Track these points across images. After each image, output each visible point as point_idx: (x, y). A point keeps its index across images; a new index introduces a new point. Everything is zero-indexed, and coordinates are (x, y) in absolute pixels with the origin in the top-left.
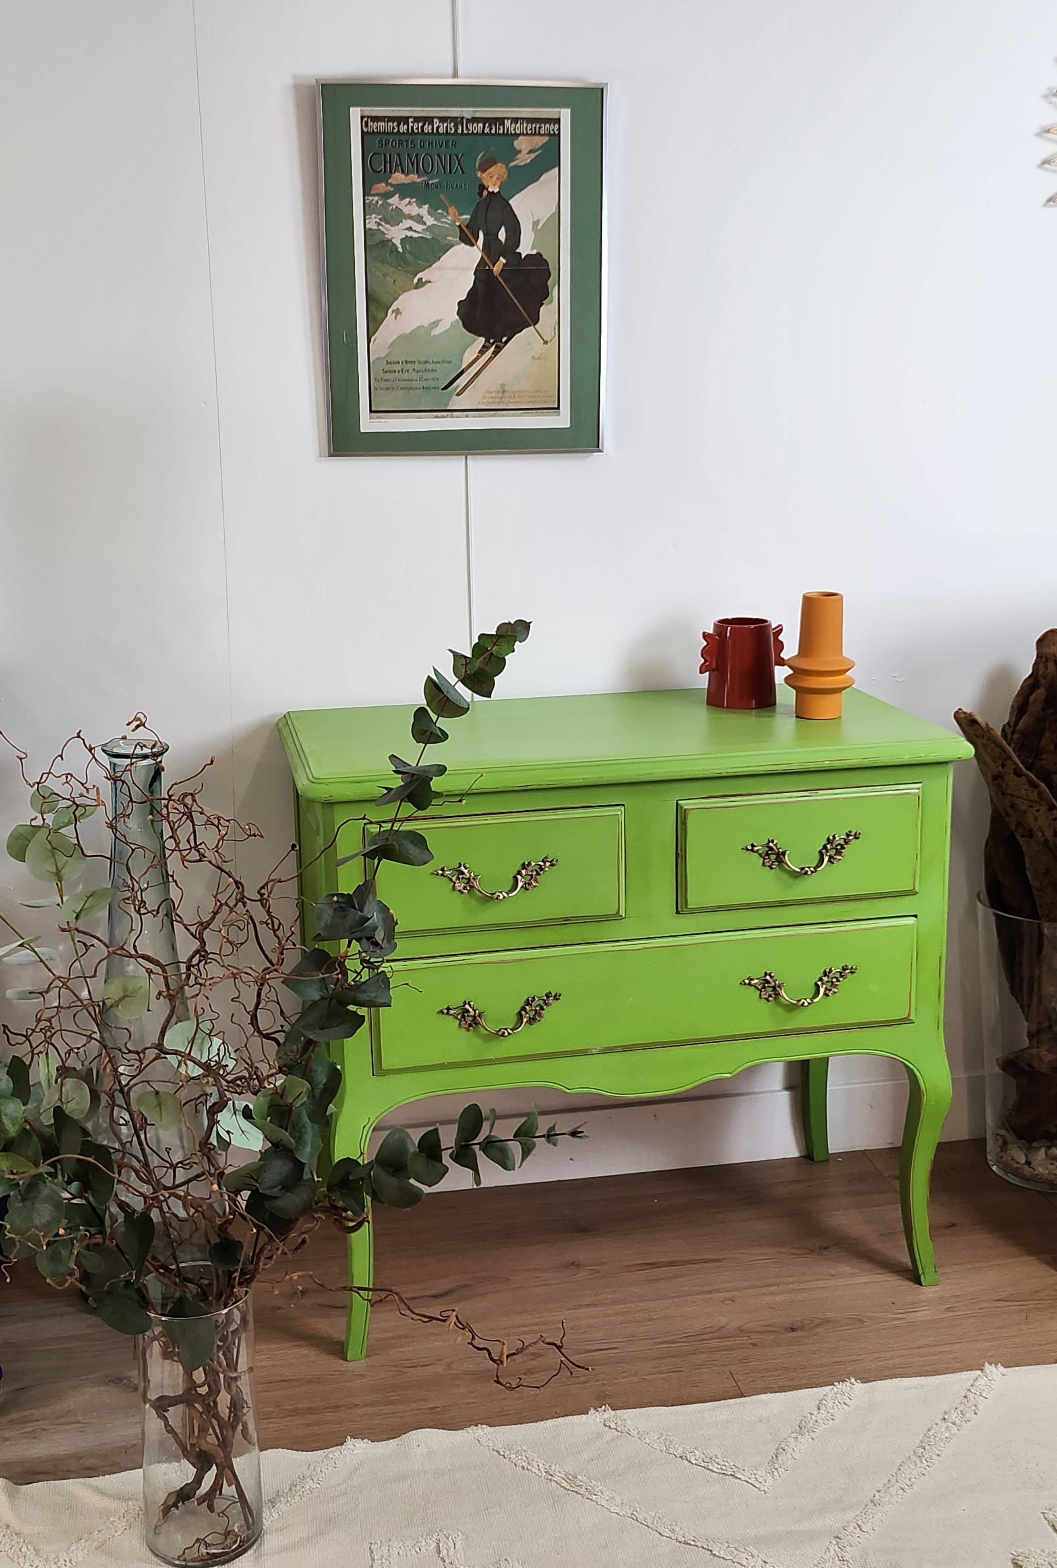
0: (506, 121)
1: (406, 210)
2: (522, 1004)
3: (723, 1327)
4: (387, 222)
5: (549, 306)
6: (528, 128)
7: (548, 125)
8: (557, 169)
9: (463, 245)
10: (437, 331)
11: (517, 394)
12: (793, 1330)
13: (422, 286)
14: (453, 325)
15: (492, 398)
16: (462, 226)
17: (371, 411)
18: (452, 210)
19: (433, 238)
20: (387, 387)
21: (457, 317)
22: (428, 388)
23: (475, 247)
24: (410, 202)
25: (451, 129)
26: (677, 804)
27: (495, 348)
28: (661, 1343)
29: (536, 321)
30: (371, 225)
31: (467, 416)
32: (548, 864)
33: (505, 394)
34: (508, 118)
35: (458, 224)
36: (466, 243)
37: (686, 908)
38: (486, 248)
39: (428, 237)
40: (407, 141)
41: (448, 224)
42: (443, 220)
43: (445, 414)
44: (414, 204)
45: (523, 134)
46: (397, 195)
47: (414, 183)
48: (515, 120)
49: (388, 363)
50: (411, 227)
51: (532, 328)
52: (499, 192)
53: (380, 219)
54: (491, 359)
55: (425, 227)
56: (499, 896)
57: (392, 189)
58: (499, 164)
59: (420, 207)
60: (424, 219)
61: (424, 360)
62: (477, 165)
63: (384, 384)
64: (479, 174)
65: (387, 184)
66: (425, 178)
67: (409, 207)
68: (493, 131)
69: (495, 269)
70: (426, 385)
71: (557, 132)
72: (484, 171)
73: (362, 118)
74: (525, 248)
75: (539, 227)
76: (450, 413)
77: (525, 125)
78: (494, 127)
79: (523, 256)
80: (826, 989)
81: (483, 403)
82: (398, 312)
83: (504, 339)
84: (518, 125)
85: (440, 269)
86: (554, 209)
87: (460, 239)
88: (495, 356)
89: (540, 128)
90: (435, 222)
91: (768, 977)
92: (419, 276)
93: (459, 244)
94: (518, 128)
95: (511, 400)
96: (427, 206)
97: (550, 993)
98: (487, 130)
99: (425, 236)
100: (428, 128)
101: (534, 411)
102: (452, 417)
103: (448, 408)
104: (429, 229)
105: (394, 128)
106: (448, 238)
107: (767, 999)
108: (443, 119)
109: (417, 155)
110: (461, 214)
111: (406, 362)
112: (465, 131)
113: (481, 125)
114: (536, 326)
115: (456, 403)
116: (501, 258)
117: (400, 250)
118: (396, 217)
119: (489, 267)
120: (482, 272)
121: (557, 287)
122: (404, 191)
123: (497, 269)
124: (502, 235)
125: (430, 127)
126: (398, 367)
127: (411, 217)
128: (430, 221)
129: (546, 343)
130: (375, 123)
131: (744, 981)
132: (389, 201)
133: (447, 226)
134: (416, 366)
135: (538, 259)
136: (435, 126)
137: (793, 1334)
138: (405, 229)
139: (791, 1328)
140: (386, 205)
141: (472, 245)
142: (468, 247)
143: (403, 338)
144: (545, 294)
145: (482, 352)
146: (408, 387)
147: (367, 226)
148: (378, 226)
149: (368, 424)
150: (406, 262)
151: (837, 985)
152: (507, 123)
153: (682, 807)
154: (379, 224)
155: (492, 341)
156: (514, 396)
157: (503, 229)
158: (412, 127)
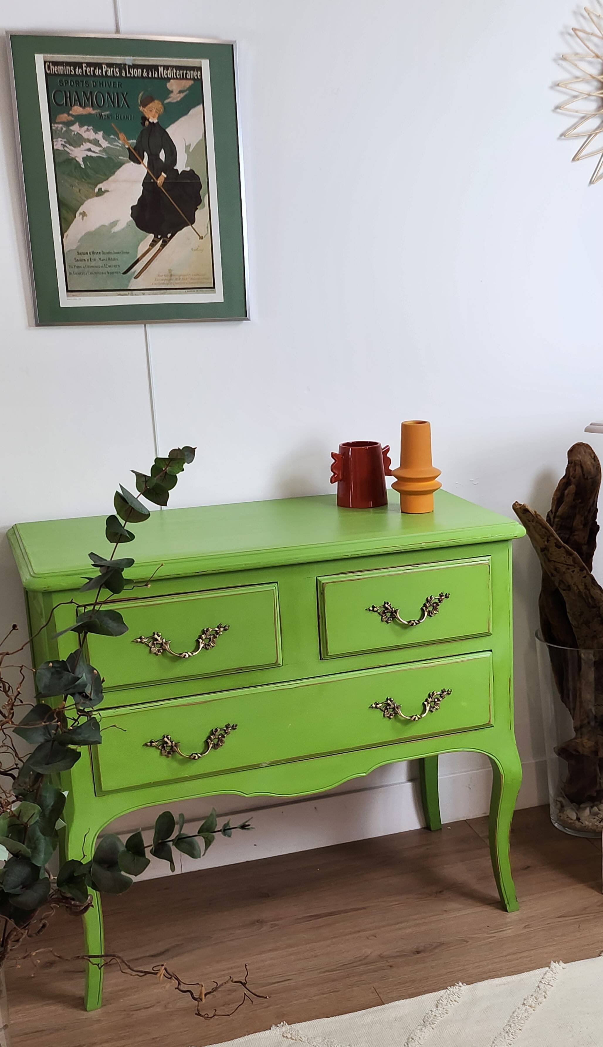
0: (159, 68)
1: (85, 135)
2: (208, 735)
3: (368, 956)
4: (71, 145)
5: (202, 210)
6: (177, 74)
7: (192, 72)
8: (202, 105)
9: (132, 163)
10: (116, 229)
11: (181, 277)
12: (418, 952)
13: (101, 195)
14: (128, 225)
15: (162, 280)
16: (131, 148)
17: (68, 291)
18: (121, 136)
19: (108, 157)
20: (79, 272)
21: (132, 219)
22: (112, 273)
23: (142, 165)
24: (88, 129)
25: (116, 73)
26: (317, 579)
27: (162, 242)
28: (324, 972)
29: (192, 221)
30: (58, 146)
31: (144, 294)
32: (222, 629)
33: (173, 277)
34: (161, 66)
35: (127, 146)
36: (134, 162)
37: (327, 655)
38: (151, 165)
39: (105, 157)
40: (82, 82)
41: (120, 147)
42: (115, 143)
43: (127, 292)
44: (92, 130)
45: (174, 79)
46: (77, 124)
47: (90, 114)
48: (166, 67)
49: (79, 254)
50: (90, 149)
51: (190, 227)
52: (158, 122)
53: (65, 142)
54: (159, 251)
55: (101, 149)
56: (185, 655)
57: (73, 119)
58: (156, 102)
59: (96, 133)
60: (100, 142)
61: (108, 251)
62: (139, 101)
63: (76, 270)
64: (141, 108)
65: (69, 114)
66: (99, 111)
67: (88, 133)
68: (150, 76)
69: (158, 182)
70: (109, 269)
71: (199, 77)
72: (144, 106)
73: (45, 62)
74: (181, 166)
75: (191, 150)
76: (130, 292)
77: (175, 71)
78: (150, 73)
79: (180, 172)
80: (431, 707)
81: (155, 284)
82: (84, 214)
83: (169, 235)
84: (169, 71)
85: (115, 181)
86: (201, 136)
87: (129, 158)
88: (163, 248)
89: (186, 74)
90: (109, 145)
91: (389, 702)
92: (100, 186)
93: (128, 162)
94: (170, 73)
95: (178, 281)
96: (102, 132)
97: (229, 724)
98: (145, 74)
99: (101, 155)
100: (98, 72)
101: (196, 290)
102: (132, 295)
103: (129, 288)
104: (105, 150)
105: (71, 71)
106: (120, 158)
107: (389, 718)
108: (109, 65)
109: (91, 93)
110: (128, 139)
111: (93, 253)
112: (128, 75)
113: (140, 70)
114: (193, 225)
115: (134, 284)
116: (163, 174)
117: (83, 167)
118: (77, 141)
119: (154, 180)
120: (148, 184)
121: (207, 195)
122: (83, 120)
123: (160, 181)
124: (162, 156)
125: (100, 71)
126: (86, 257)
127: (89, 141)
128: (105, 144)
129: (201, 238)
130: (56, 67)
131: (372, 705)
132: (71, 128)
133: (118, 148)
134: (102, 256)
135: (191, 175)
136: (104, 70)
137: (418, 956)
138: (85, 150)
139: (417, 952)
140: (68, 131)
141: (139, 163)
142: (137, 165)
143: (89, 235)
144: (198, 201)
145: (153, 245)
146: (96, 272)
147: (55, 148)
148: (64, 148)
149: (66, 301)
150: (88, 176)
151: (439, 704)
152: (161, 69)
153: (320, 582)
154: (64, 146)
155: (159, 237)
156: (180, 279)
157: (163, 151)
158: (86, 71)
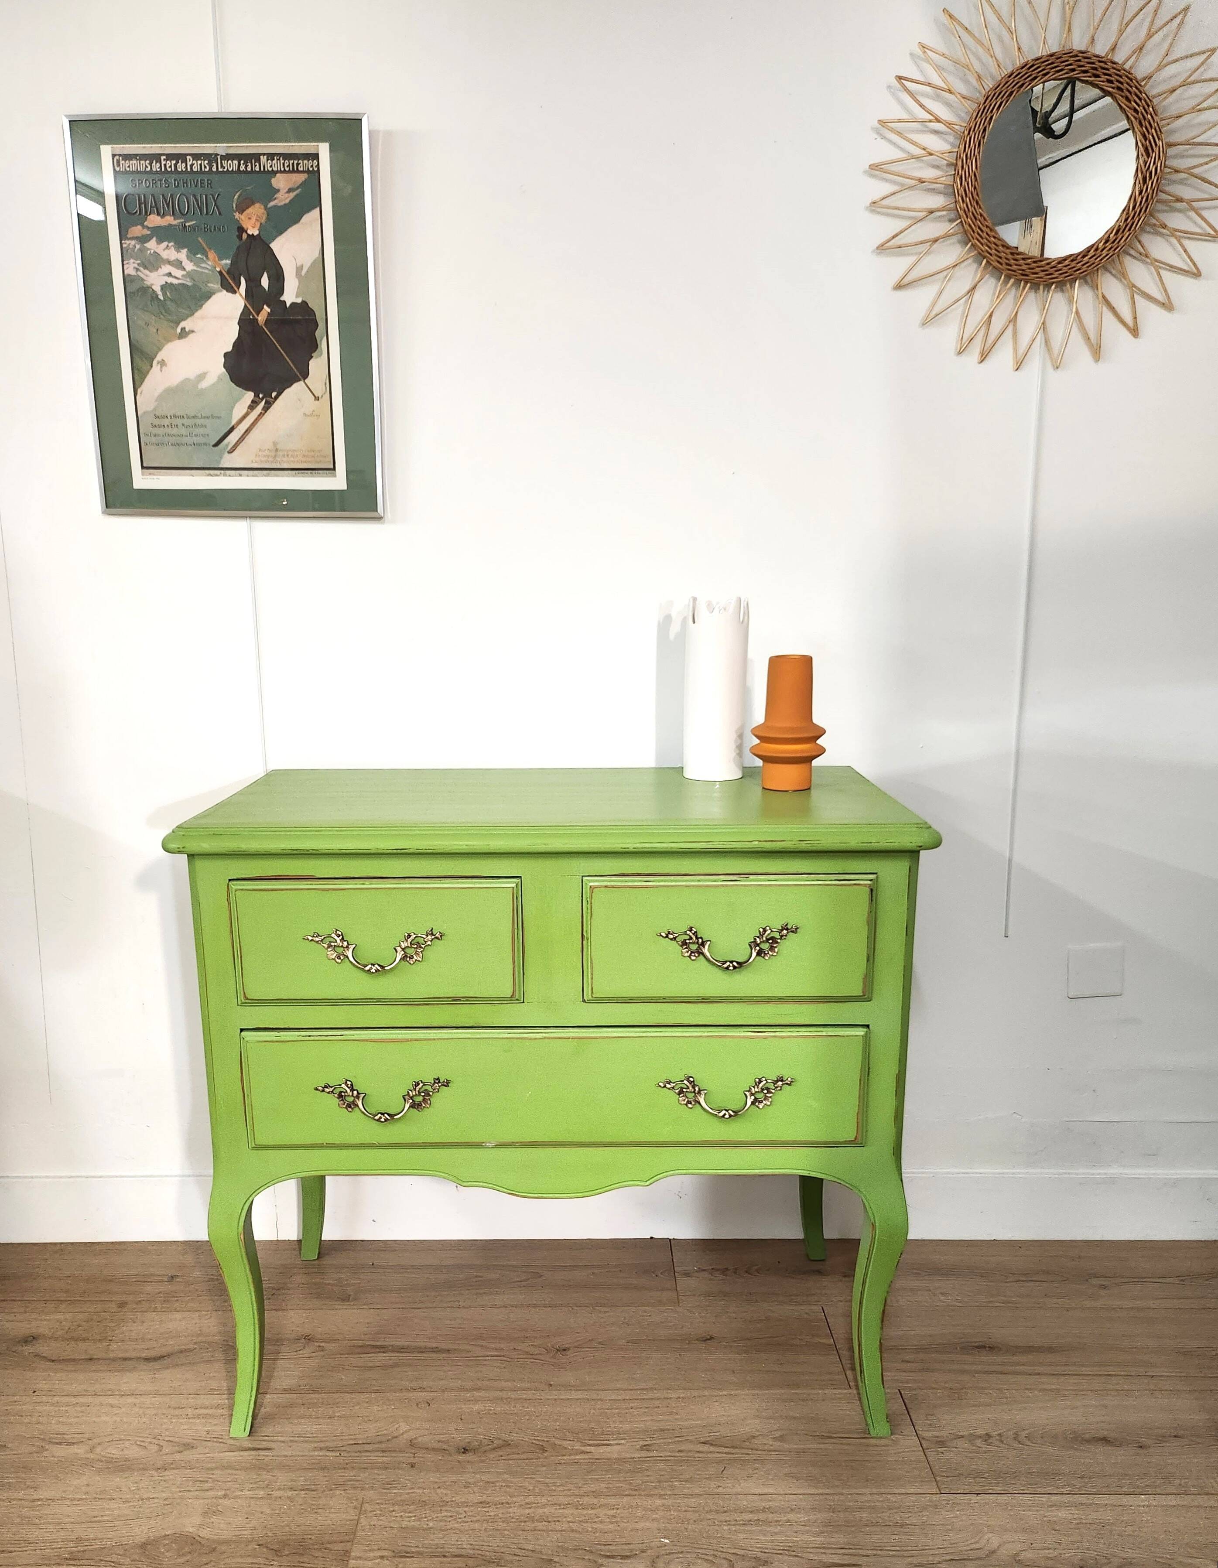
0: (262, 157)
1: (165, 255)
4: (146, 268)
6: (286, 165)
7: (305, 162)
8: (318, 209)
9: (225, 292)
10: (204, 384)
11: (290, 453)
13: (185, 337)
14: (220, 379)
15: (265, 456)
16: (224, 272)
17: (143, 467)
18: (212, 254)
19: (194, 285)
20: (157, 442)
21: (224, 370)
22: (199, 444)
23: (237, 294)
24: (168, 246)
25: (205, 167)
27: (265, 403)
29: (305, 375)
30: (130, 271)
31: (240, 475)
33: (280, 453)
34: (264, 154)
35: (218, 269)
36: (227, 291)
38: (249, 296)
39: (190, 284)
40: (161, 180)
41: (209, 270)
42: (203, 265)
43: (218, 472)
44: (173, 248)
45: (281, 172)
46: (154, 239)
47: (170, 225)
48: (271, 156)
49: (157, 417)
50: (170, 273)
51: (302, 382)
52: (258, 235)
53: (138, 264)
54: (261, 415)
55: (184, 273)
57: (149, 233)
58: (257, 205)
59: (178, 251)
60: (183, 264)
61: (193, 415)
62: (234, 205)
63: (154, 440)
64: (237, 215)
65: (144, 227)
66: (183, 220)
67: (167, 251)
68: (249, 169)
69: (259, 318)
70: (195, 440)
71: (316, 169)
72: (242, 212)
73: (114, 156)
74: (290, 296)
75: (303, 273)
76: (222, 472)
77: (282, 162)
78: (249, 164)
79: (288, 305)
81: (256, 462)
82: (163, 363)
83: (274, 394)
84: (275, 162)
85: (203, 318)
86: (317, 253)
87: (221, 285)
88: (266, 412)
89: (298, 164)
90: (195, 268)
92: (183, 324)
93: (221, 291)
94: (276, 165)
95: (285, 459)
96: (186, 250)
98: (242, 168)
99: (184, 282)
100: (181, 167)
101: (309, 472)
102: (225, 475)
103: (221, 466)
104: (189, 275)
105: (146, 167)
106: (209, 285)
108: (196, 157)
109: (171, 195)
110: (220, 259)
111: (175, 416)
112: (220, 169)
113: (236, 162)
114: (306, 381)
115: (228, 461)
116: (265, 307)
117: (162, 298)
118: (153, 263)
119: (253, 316)
120: (246, 322)
121: (325, 338)
122: (162, 234)
123: (262, 318)
124: (265, 282)
125: (184, 165)
126: (166, 422)
127: (169, 262)
128: (189, 266)
129: (317, 399)
130: (127, 162)
132: (145, 245)
133: (206, 271)
134: (186, 421)
135: (303, 308)
136: (189, 164)
138: (164, 275)
140: (143, 250)
141: (234, 292)
142: (230, 294)
143: (170, 392)
144: (314, 346)
145: (252, 407)
146: (178, 442)
147: (126, 272)
148: (137, 272)
149: (141, 481)
150: (168, 311)
152: (263, 159)
154: (137, 270)
155: (261, 396)
156: (288, 455)
157: (265, 275)
158: (165, 165)
